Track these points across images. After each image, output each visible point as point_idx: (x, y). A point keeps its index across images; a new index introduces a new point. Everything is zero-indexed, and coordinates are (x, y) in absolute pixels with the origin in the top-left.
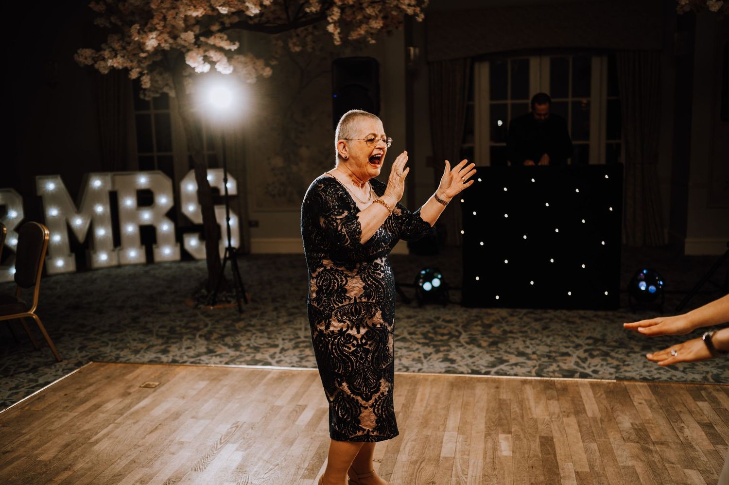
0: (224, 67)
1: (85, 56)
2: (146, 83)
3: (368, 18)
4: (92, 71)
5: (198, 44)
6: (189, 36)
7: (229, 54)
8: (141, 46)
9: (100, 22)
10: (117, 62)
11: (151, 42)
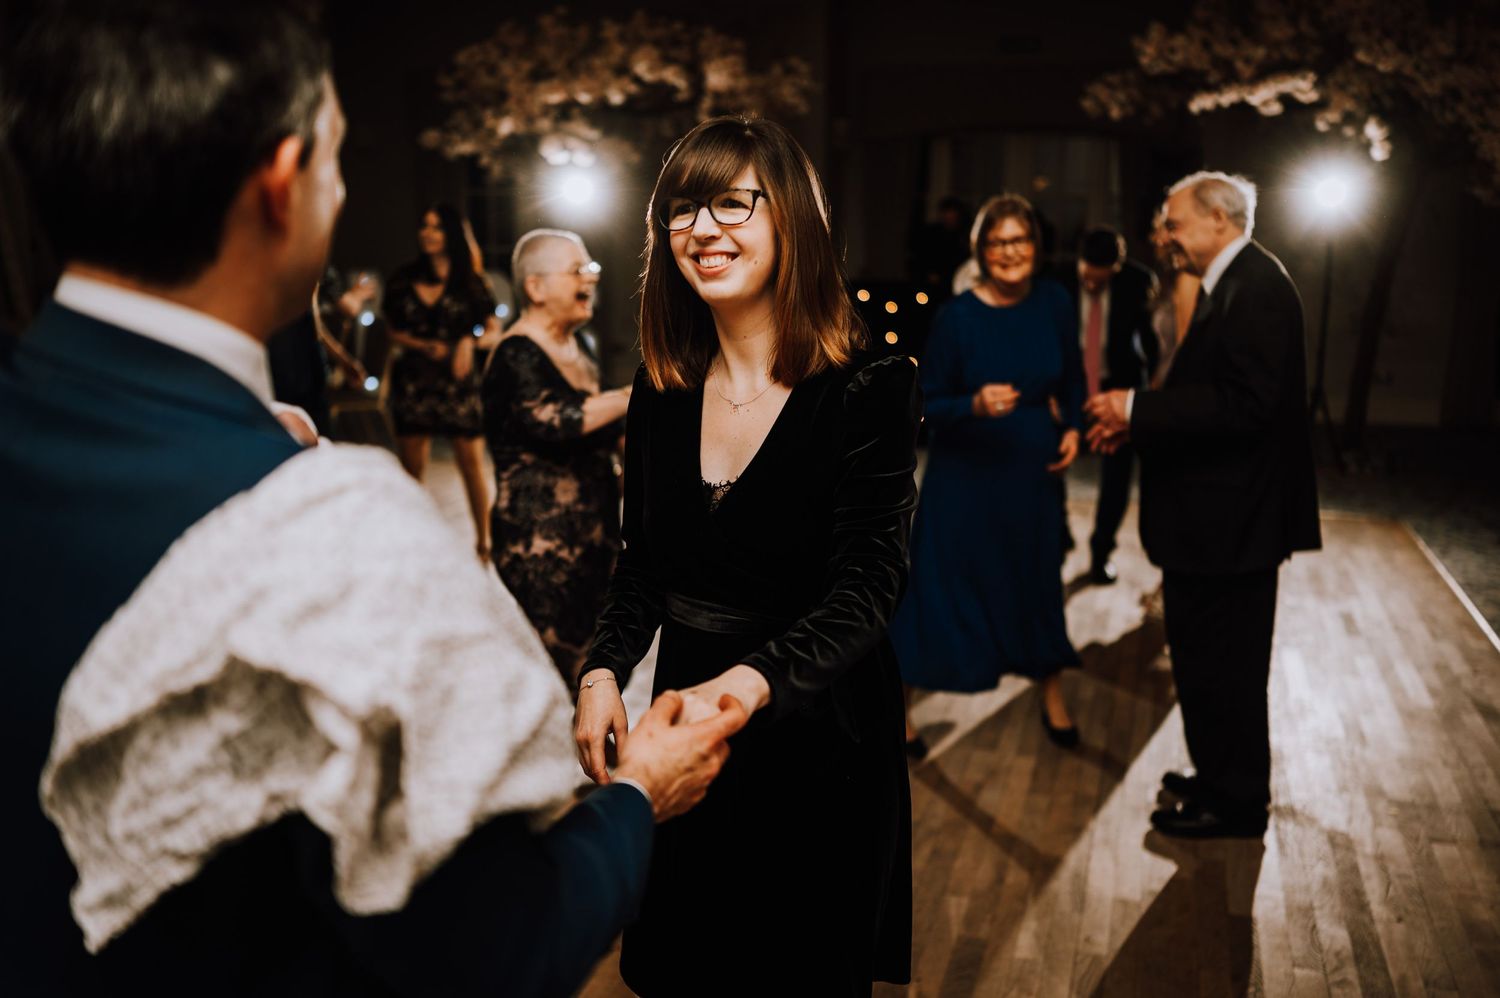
0: (583, 158)
1: (431, 137)
2: (497, 170)
3: (740, 110)
4: (436, 155)
5: (556, 130)
6: (544, 124)
7: (590, 142)
8: (492, 132)
9: (448, 97)
10: (466, 148)
11: (506, 127)
